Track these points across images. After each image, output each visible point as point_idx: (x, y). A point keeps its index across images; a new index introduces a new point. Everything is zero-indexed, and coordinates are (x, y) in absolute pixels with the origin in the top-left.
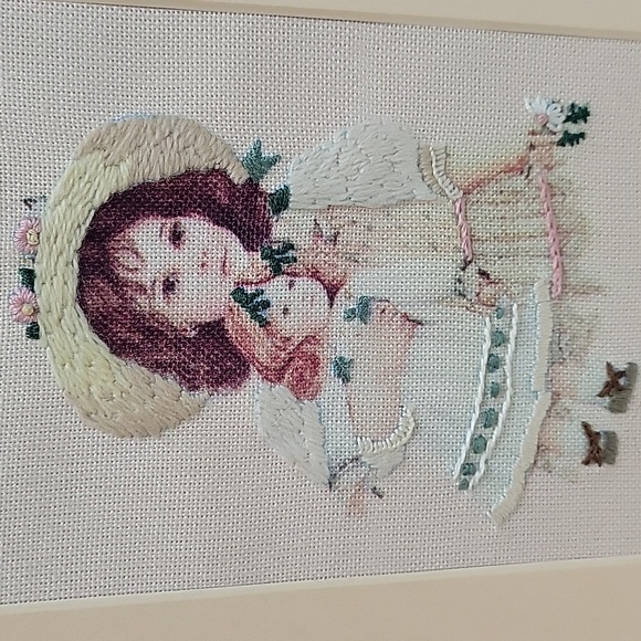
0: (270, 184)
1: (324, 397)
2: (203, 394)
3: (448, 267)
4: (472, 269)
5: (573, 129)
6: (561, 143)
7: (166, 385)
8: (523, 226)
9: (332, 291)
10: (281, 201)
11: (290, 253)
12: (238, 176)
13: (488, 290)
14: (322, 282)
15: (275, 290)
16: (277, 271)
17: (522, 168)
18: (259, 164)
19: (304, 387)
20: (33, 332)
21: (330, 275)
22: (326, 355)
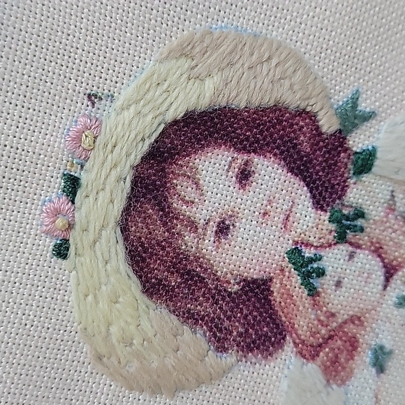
0: (358, 141)
2: (230, 358)
7: (194, 340)
9: (389, 272)
10: (365, 163)
11: (360, 222)
12: (328, 124)
14: (383, 260)
16: (341, 238)
18: (353, 117)
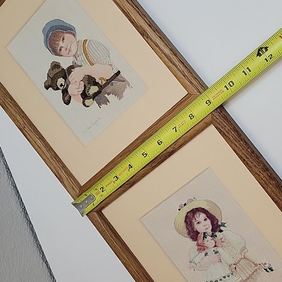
1: (200, 254)
3: (232, 262)
4: (235, 266)
5: (268, 270)
6: (265, 269)
8: (247, 270)
9: (215, 246)
13: (234, 270)
15: (209, 238)
17: (256, 265)
19: (199, 250)
20: (179, 210)
21: (217, 244)
22: (206, 251)
